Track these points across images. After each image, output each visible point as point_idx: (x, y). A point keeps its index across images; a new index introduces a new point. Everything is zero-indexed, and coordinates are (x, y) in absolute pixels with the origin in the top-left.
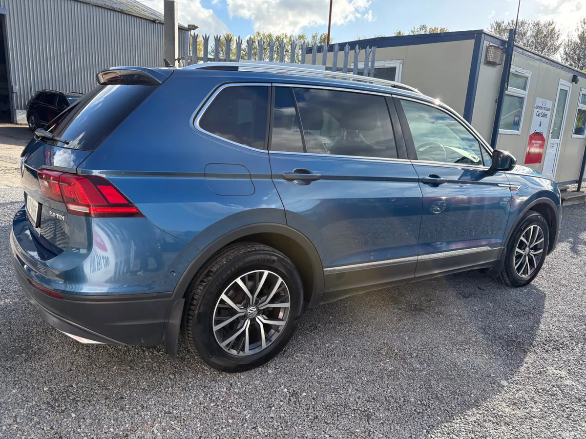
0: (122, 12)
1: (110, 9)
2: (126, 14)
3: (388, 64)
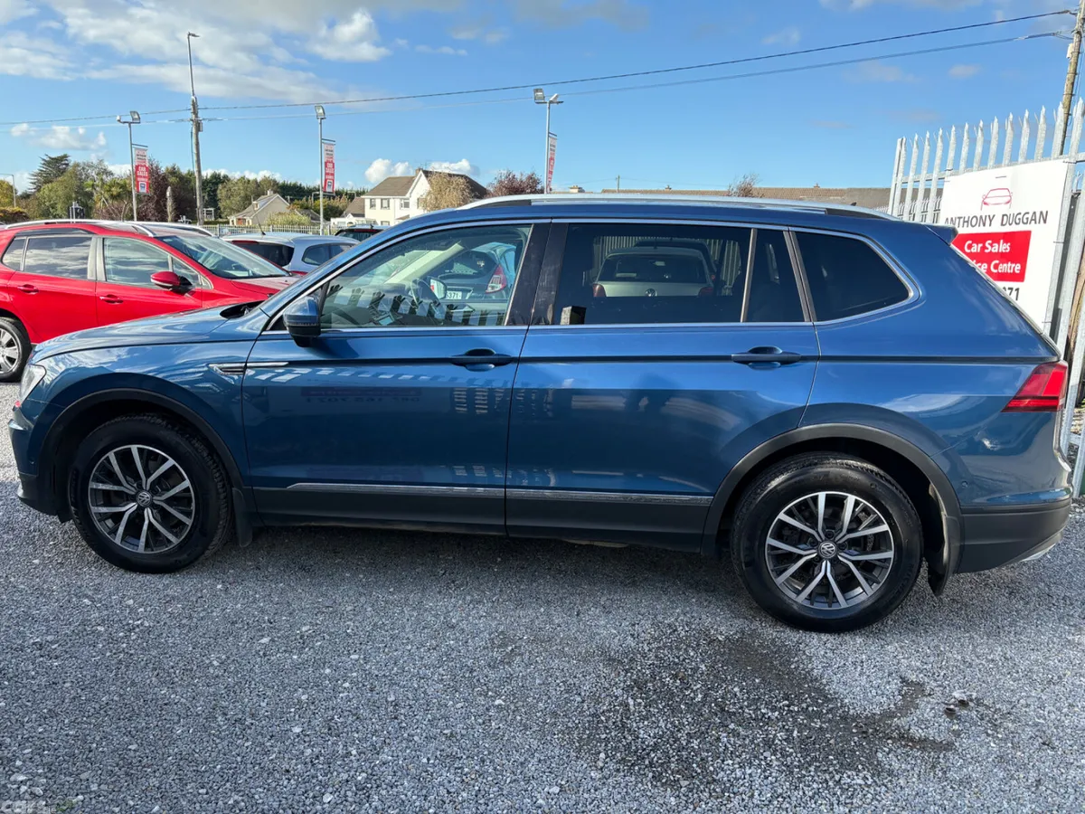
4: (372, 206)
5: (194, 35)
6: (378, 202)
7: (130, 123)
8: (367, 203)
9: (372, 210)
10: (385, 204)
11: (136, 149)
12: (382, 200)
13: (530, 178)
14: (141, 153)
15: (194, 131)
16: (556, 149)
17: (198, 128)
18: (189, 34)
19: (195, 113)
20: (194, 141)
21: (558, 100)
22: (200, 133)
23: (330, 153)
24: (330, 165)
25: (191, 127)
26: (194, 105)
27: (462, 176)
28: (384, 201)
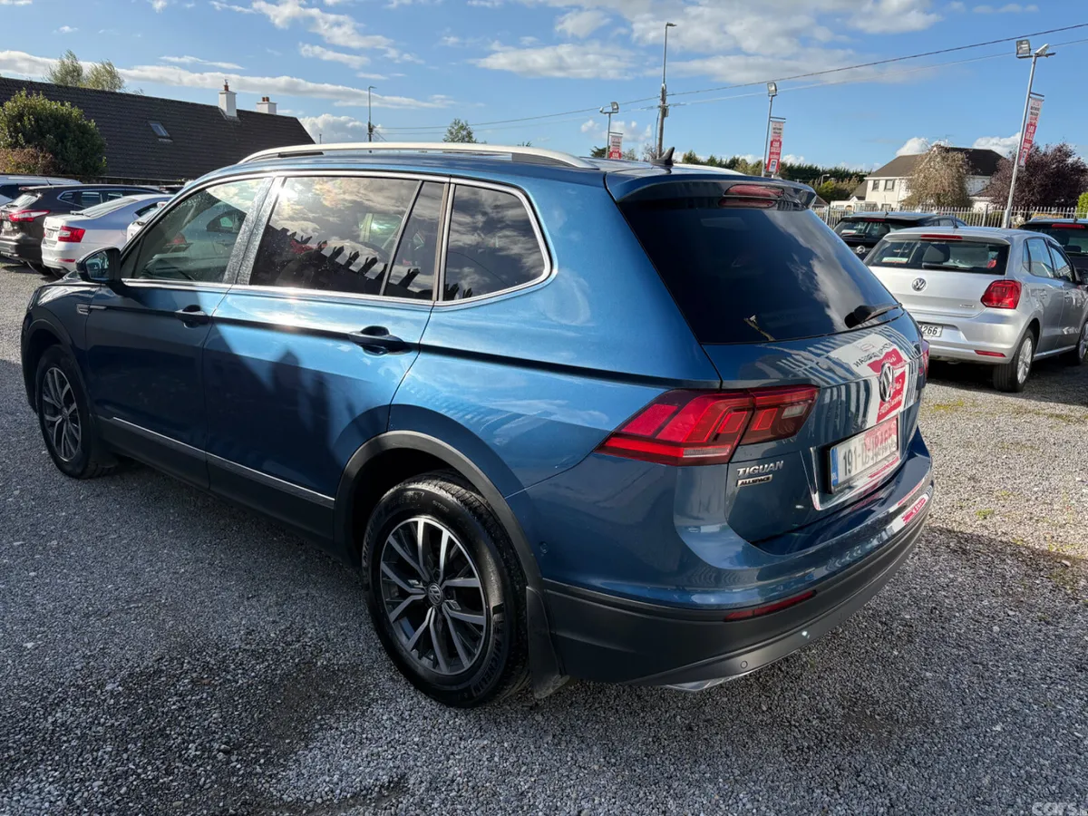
4: (875, 187)
5: (671, 25)
6: (882, 183)
7: (610, 113)
8: (870, 184)
9: (875, 193)
10: (890, 184)
11: (613, 136)
12: (887, 181)
13: (1060, 150)
14: (616, 140)
15: (660, 117)
16: (1040, 113)
17: (665, 113)
18: (668, 25)
19: (663, 100)
20: (659, 126)
21: (1048, 52)
22: (665, 119)
23: (778, 132)
24: (777, 144)
25: (658, 113)
26: (664, 92)
27: (960, 150)
28: (889, 182)
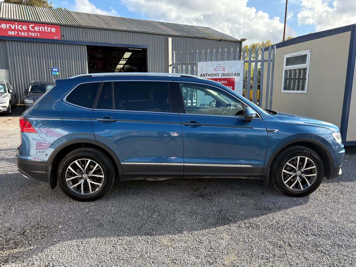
0: (203, 38)
1: (197, 38)
2: (205, 39)
3: (302, 53)
